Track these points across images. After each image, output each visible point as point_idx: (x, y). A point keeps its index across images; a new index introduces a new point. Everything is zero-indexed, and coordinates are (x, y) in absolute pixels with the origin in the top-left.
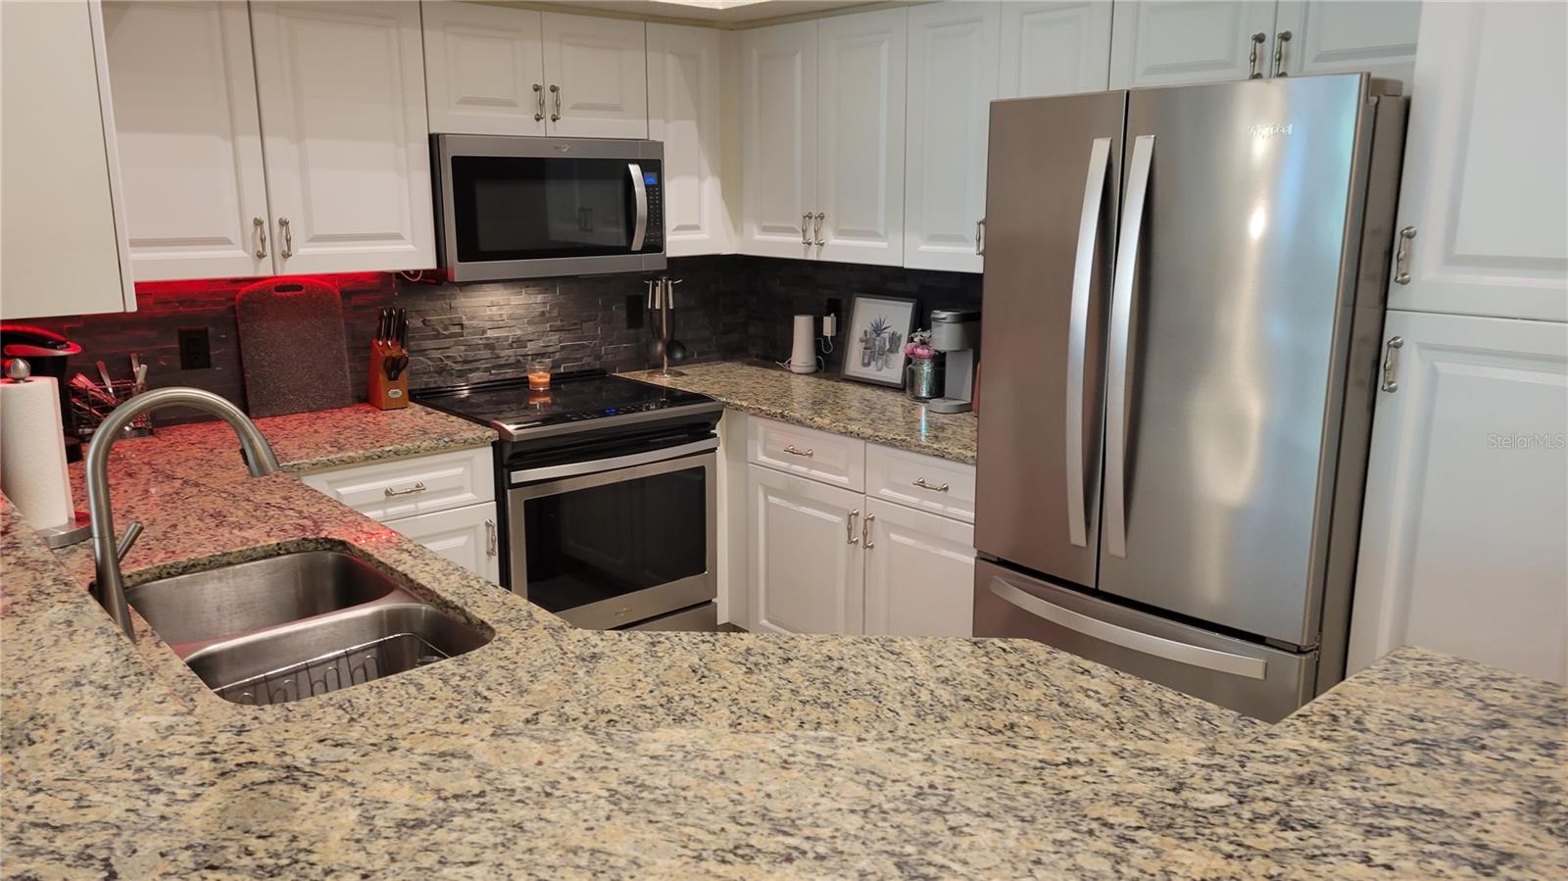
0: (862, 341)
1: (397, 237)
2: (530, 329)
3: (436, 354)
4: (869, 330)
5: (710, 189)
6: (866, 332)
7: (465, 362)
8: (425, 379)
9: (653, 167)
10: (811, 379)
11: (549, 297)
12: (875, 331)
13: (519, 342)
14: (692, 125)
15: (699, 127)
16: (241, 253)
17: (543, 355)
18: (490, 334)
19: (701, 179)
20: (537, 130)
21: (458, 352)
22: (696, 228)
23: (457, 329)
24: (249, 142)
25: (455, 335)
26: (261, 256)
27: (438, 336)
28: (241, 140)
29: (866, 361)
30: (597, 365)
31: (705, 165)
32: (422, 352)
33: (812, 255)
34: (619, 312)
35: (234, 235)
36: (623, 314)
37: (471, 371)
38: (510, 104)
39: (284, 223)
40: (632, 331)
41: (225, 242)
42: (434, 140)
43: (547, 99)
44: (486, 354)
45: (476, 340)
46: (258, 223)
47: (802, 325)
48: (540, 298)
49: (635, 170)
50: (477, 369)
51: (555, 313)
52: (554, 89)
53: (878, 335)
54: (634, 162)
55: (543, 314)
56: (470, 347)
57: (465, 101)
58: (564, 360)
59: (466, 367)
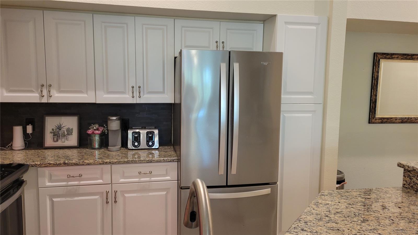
0: (51, 133)
4: (54, 129)
6: (53, 129)
12: (58, 128)
29: (55, 139)
47: (18, 131)
53: (60, 130)
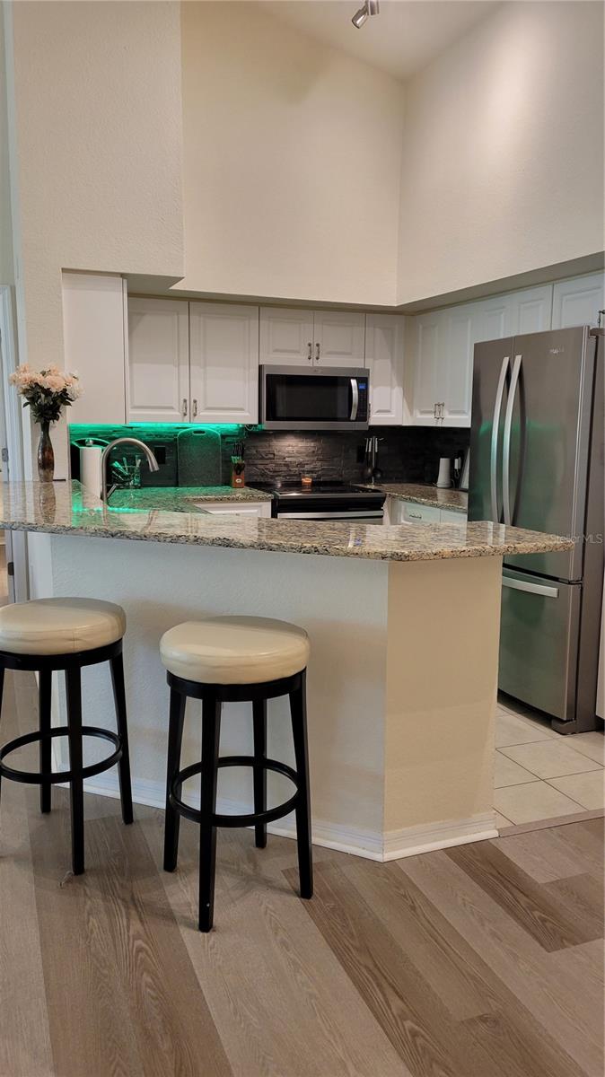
1: (242, 409)
2: (307, 459)
3: (262, 467)
5: (397, 392)
7: (275, 472)
8: (255, 478)
9: (363, 381)
10: (448, 491)
11: (317, 444)
13: (301, 465)
14: (388, 362)
15: (392, 362)
16: (178, 413)
17: (312, 472)
18: (287, 459)
19: (392, 387)
20: (309, 364)
21: (271, 466)
22: (388, 411)
23: (272, 456)
24: (185, 368)
25: (270, 459)
26: (185, 415)
27: (263, 458)
28: (181, 367)
30: (340, 479)
31: (394, 379)
32: (255, 465)
33: (440, 424)
34: (354, 454)
35: (176, 406)
36: (355, 455)
37: (277, 476)
38: (297, 352)
39: (195, 401)
40: (359, 464)
41: (172, 408)
42: (260, 367)
43: (314, 350)
44: (285, 469)
45: (280, 462)
46: (185, 401)
47: (444, 463)
48: (312, 444)
49: (354, 382)
50: (280, 476)
51: (320, 452)
52: (318, 345)
54: (353, 378)
55: (314, 452)
56: (277, 465)
57: (276, 351)
58: (323, 475)
59: (276, 474)
